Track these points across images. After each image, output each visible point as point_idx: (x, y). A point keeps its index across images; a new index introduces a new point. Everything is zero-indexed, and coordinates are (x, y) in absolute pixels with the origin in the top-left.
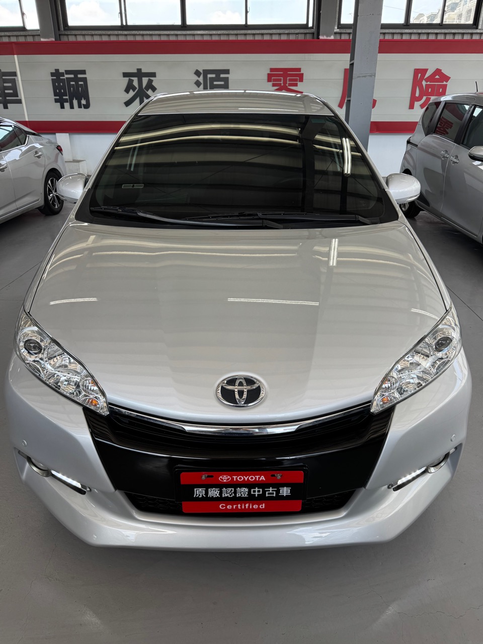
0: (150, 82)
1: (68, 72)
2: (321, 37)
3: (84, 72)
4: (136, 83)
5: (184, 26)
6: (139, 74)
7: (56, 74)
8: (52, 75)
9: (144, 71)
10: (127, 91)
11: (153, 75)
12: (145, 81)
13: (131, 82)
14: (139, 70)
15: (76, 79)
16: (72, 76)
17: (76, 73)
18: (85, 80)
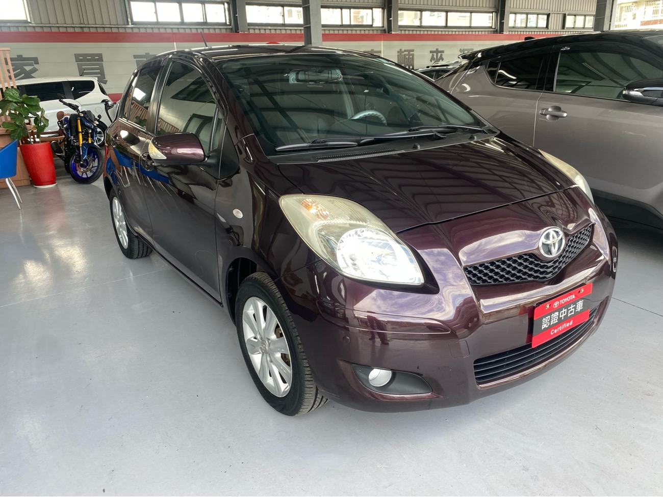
0: (441, 55)
1: (405, 51)
2: (504, 33)
3: (413, 51)
4: (435, 57)
5: (446, 27)
6: (437, 51)
7: (400, 52)
8: (398, 52)
9: (439, 50)
10: (431, 61)
11: (443, 52)
12: (439, 54)
13: (433, 55)
14: (437, 49)
15: (409, 55)
16: (407, 53)
17: (409, 51)
18: (413, 55)
